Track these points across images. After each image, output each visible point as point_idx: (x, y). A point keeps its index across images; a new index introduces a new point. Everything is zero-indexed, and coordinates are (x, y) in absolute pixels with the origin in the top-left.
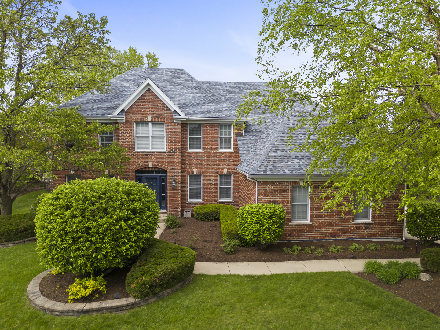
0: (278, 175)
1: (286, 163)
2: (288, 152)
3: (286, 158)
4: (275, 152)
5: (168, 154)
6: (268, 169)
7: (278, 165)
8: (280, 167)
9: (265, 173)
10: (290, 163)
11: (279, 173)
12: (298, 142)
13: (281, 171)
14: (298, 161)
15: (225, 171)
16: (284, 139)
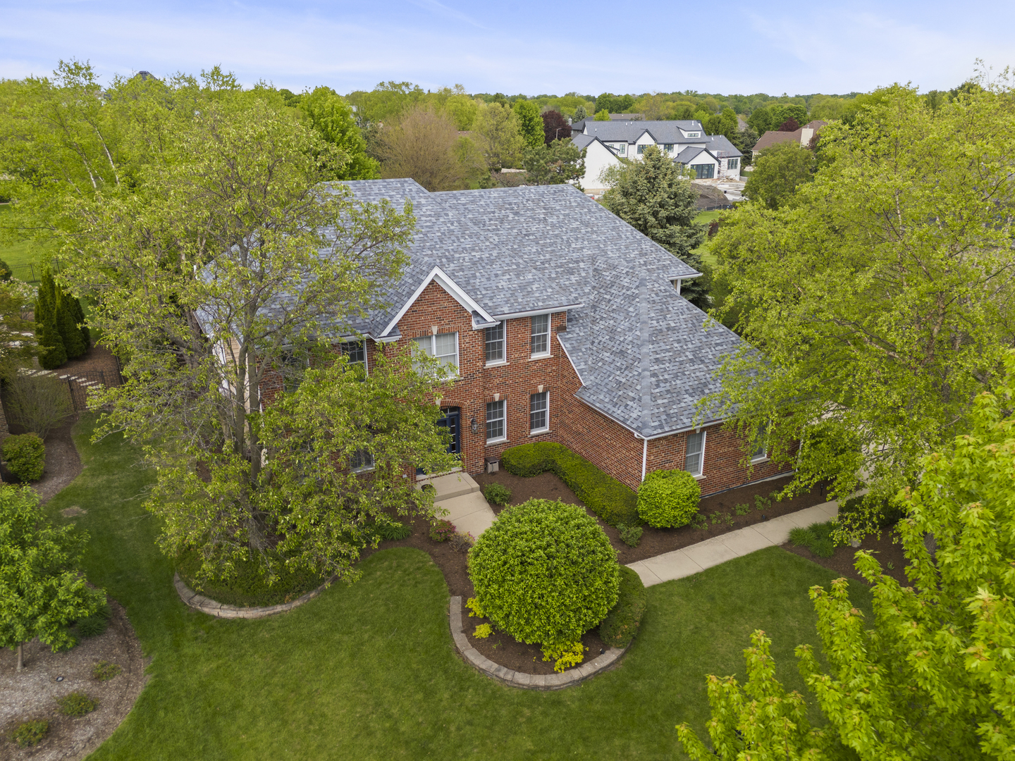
0: (678, 428)
1: (679, 406)
2: (674, 383)
3: (674, 395)
4: (658, 386)
5: (463, 382)
6: (664, 422)
7: (672, 411)
8: (675, 415)
9: (663, 431)
10: (683, 405)
11: (678, 427)
12: (677, 360)
13: (679, 421)
14: (691, 399)
15: (541, 388)
16: (658, 356)
